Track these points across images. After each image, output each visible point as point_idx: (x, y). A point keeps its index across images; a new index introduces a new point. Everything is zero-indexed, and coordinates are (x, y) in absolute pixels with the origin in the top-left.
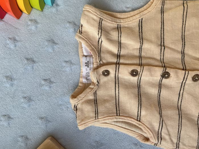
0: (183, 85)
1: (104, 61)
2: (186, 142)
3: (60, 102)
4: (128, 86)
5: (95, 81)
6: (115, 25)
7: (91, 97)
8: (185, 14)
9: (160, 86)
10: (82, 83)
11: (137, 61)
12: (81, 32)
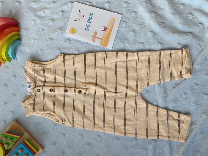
0: (74, 95)
1: (38, 85)
2: (77, 122)
3: (19, 105)
4: (49, 96)
5: (34, 94)
6: (42, 68)
7: (32, 102)
8: (74, 62)
9: (64, 96)
10: (28, 95)
11: (53, 85)
12: (26, 72)
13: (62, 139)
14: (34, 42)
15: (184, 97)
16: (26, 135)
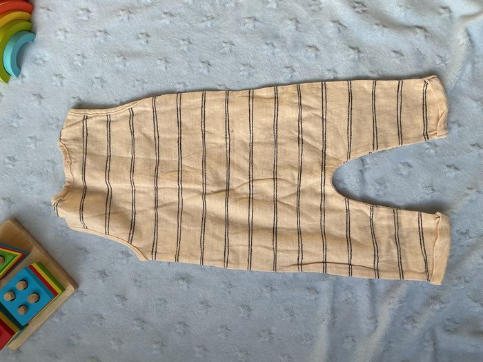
13: (122, 264)
14: (66, 38)
15: (404, 172)
16: (36, 252)
